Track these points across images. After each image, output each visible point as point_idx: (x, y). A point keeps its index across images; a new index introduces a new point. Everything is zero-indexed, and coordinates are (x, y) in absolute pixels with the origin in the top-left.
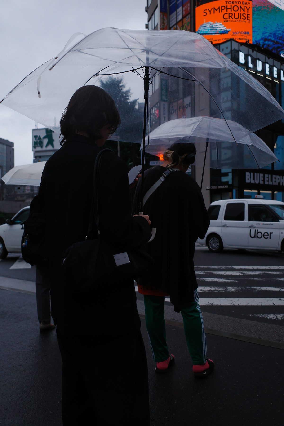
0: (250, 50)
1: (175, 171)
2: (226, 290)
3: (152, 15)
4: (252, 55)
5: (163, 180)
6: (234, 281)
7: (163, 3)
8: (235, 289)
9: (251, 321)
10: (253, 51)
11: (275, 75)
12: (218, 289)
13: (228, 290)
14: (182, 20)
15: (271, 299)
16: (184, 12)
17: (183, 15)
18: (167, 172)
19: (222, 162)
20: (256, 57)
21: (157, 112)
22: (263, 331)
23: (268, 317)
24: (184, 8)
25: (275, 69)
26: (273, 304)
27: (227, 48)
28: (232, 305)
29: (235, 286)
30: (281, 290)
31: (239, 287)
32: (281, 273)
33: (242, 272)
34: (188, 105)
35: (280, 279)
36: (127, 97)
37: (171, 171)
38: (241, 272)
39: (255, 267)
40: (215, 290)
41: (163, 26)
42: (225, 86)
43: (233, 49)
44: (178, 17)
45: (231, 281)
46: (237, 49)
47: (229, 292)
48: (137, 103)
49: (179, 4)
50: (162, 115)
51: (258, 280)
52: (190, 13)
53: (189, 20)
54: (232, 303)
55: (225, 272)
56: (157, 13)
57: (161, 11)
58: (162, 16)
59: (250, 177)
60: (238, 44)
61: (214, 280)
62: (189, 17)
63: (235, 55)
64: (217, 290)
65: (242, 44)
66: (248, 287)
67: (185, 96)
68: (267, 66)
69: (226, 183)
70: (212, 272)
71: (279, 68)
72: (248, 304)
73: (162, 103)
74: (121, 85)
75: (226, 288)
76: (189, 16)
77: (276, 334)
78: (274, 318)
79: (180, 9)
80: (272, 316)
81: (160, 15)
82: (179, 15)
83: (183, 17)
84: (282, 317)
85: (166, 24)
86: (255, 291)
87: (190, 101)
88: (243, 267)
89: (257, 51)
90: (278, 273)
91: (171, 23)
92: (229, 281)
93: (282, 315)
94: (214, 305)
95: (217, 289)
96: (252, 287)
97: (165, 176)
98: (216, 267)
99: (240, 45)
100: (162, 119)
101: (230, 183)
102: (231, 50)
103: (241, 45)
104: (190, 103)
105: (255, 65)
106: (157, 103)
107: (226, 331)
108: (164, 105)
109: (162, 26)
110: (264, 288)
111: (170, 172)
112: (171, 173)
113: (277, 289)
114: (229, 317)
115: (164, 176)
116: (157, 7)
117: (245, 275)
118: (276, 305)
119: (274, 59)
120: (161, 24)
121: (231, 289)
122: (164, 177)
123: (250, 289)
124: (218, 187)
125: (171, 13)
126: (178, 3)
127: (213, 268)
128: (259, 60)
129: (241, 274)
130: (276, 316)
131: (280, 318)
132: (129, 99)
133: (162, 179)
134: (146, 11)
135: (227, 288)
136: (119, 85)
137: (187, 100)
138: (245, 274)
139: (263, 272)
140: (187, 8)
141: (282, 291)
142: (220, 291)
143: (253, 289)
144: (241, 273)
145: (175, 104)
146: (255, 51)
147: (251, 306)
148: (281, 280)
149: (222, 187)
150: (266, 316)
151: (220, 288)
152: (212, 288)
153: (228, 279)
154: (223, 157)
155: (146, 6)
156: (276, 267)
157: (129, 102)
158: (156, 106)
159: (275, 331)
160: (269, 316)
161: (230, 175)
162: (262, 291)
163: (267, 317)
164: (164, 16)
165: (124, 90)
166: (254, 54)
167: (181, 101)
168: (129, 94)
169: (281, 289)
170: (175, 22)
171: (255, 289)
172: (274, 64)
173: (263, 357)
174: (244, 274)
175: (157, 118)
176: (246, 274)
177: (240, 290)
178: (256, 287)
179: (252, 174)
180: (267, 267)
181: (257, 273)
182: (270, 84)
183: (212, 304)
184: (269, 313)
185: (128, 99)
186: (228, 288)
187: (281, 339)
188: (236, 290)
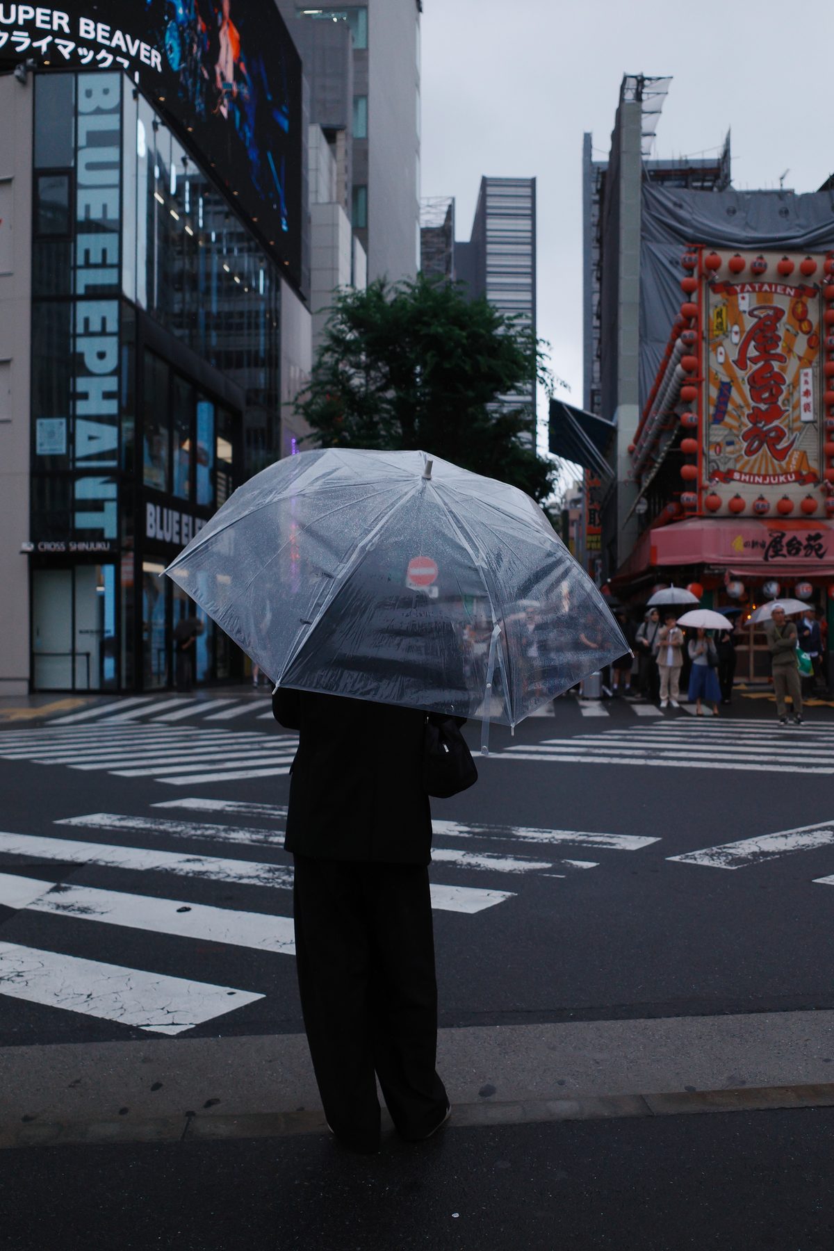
19: (80, 464)
27: (106, 92)
42: (96, 215)
59: (155, 521)
69: (97, 534)
89: (172, 133)
101: (111, 532)
102: (122, 106)
124: (71, 544)
149: (87, 548)
154: (83, 448)
161: (111, 508)
179: (158, 508)
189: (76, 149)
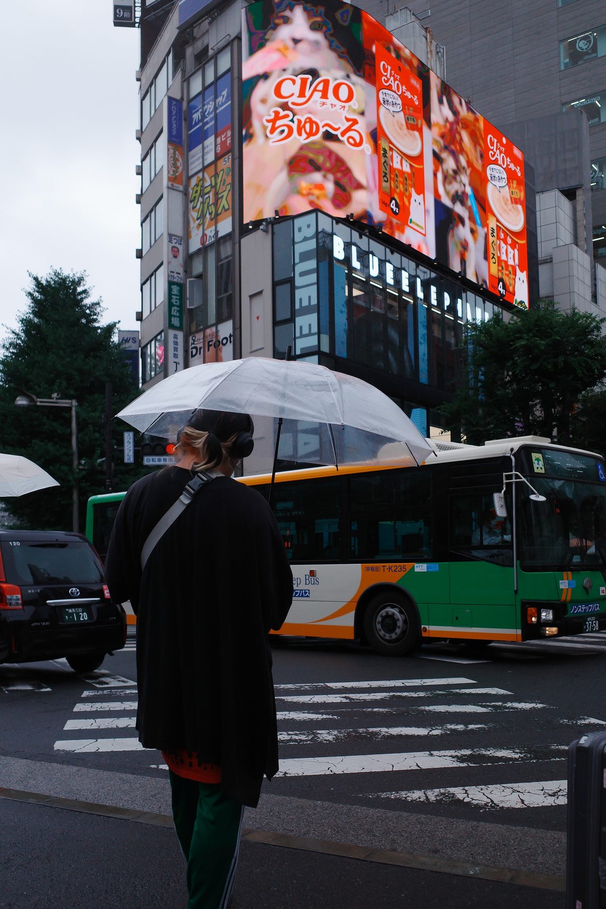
0: (356, 234)
1: (214, 478)
2: (313, 738)
3: (151, 148)
4: (359, 245)
5: (187, 502)
6: (331, 717)
7: (174, 125)
8: (335, 735)
9: (372, 810)
10: (361, 237)
11: (405, 287)
12: (297, 738)
13: (319, 738)
14: (214, 163)
15: (413, 754)
16: (219, 149)
17: (216, 154)
18: (195, 483)
20: (367, 250)
21: (159, 352)
22: (400, 832)
23: (408, 797)
24: (219, 140)
25: (405, 275)
26: (417, 765)
27: (309, 226)
28: (328, 772)
29: (334, 729)
30: (430, 733)
31: (343, 731)
32: (429, 694)
33: (347, 695)
34: (226, 338)
35: (427, 708)
36: (95, 317)
37: (205, 479)
38: (344, 695)
39: (375, 684)
40: (291, 740)
41: (173, 171)
42: (305, 303)
43: (320, 230)
44: (205, 157)
45: (325, 716)
46: (329, 230)
47: (321, 742)
48: (116, 331)
49: (207, 129)
50: (171, 359)
51: (383, 712)
52: (230, 150)
53: (229, 164)
54: (329, 769)
55: (312, 696)
56: (162, 143)
57: (170, 141)
58: (172, 151)
60: (330, 219)
61: (287, 717)
62: (228, 159)
63: (324, 242)
64: (296, 740)
65: (338, 220)
66: (361, 730)
67: (220, 320)
68: (389, 268)
70: (283, 698)
71: (413, 273)
72: (363, 768)
73: (171, 333)
74: (79, 289)
75: (313, 733)
76: (230, 156)
77: (428, 837)
78: (422, 800)
79: (210, 141)
80: (417, 795)
81: (168, 150)
82: (208, 153)
83: (218, 157)
84: (438, 795)
85: (180, 169)
86: (376, 738)
87: (231, 331)
88: (348, 685)
89: (369, 238)
90: (422, 694)
91: (190, 167)
92: (320, 717)
93: (437, 791)
94: (289, 775)
95: (294, 737)
96: (371, 730)
97: (193, 492)
98: (290, 686)
99: (334, 221)
100: (171, 366)
102: (317, 233)
103: (337, 223)
104: (230, 336)
105: (366, 265)
106: (160, 333)
107: (318, 836)
108: (176, 337)
109: (171, 173)
110: (395, 731)
111: (203, 482)
112: (205, 485)
113: (422, 732)
114: (324, 803)
115: (188, 492)
116: (161, 131)
117: (353, 703)
118: (423, 767)
119: (402, 255)
120: (170, 167)
121: (325, 735)
122: (188, 494)
123: (365, 732)
125: (190, 148)
126: (205, 128)
127: (283, 688)
128: (373, 255)
129: (344, 700)
130: (425, 794)
131: (435, 799)
132: (99, 322)
133: (185, 499)
134: (139, 139)
135: (315, 735)
136: (75, 289)
137: (226, 329)
138: (353, 699)
139: (392, 694)
140: (226, 141)
141: (433, 735)
142: (301, 740)
143: (372, 732)
144: (345, 697)
145: (200, 336)
146: (366, 236)
147: (371, 773)
148: (430, 711)
150: (403, 794)
151: (300, 734)
152: (283, 736)
153: (319, 713)
155: (139, 128)
156: (417, 682)
157: (99, 328)
158: (159, 337)
159: (425, 829)
160: (409, 794)
162: (392, 737)
163: (406, 798)
164: (177, 153)
165: (87, 302)
166: (364, 242)
167: (214, 329)
168: (98, 310)
169: (430, 731)
170: (200, 167)
171: (377, 733)
172: (403, 266)
173: (403, 895)
174: (351, 699)
175: (159, 364)
176: (356, 701)
177: (344, 736)
178: (380, 729)
180: (398, 683)
181: (379, 696)
182: (396, 304)
183: (286, 773)
184: (411, 788)
185: (95, 320)
186: (319, 734)
187: (439, 849)
188: (337, 738)
189: (294, 265)
